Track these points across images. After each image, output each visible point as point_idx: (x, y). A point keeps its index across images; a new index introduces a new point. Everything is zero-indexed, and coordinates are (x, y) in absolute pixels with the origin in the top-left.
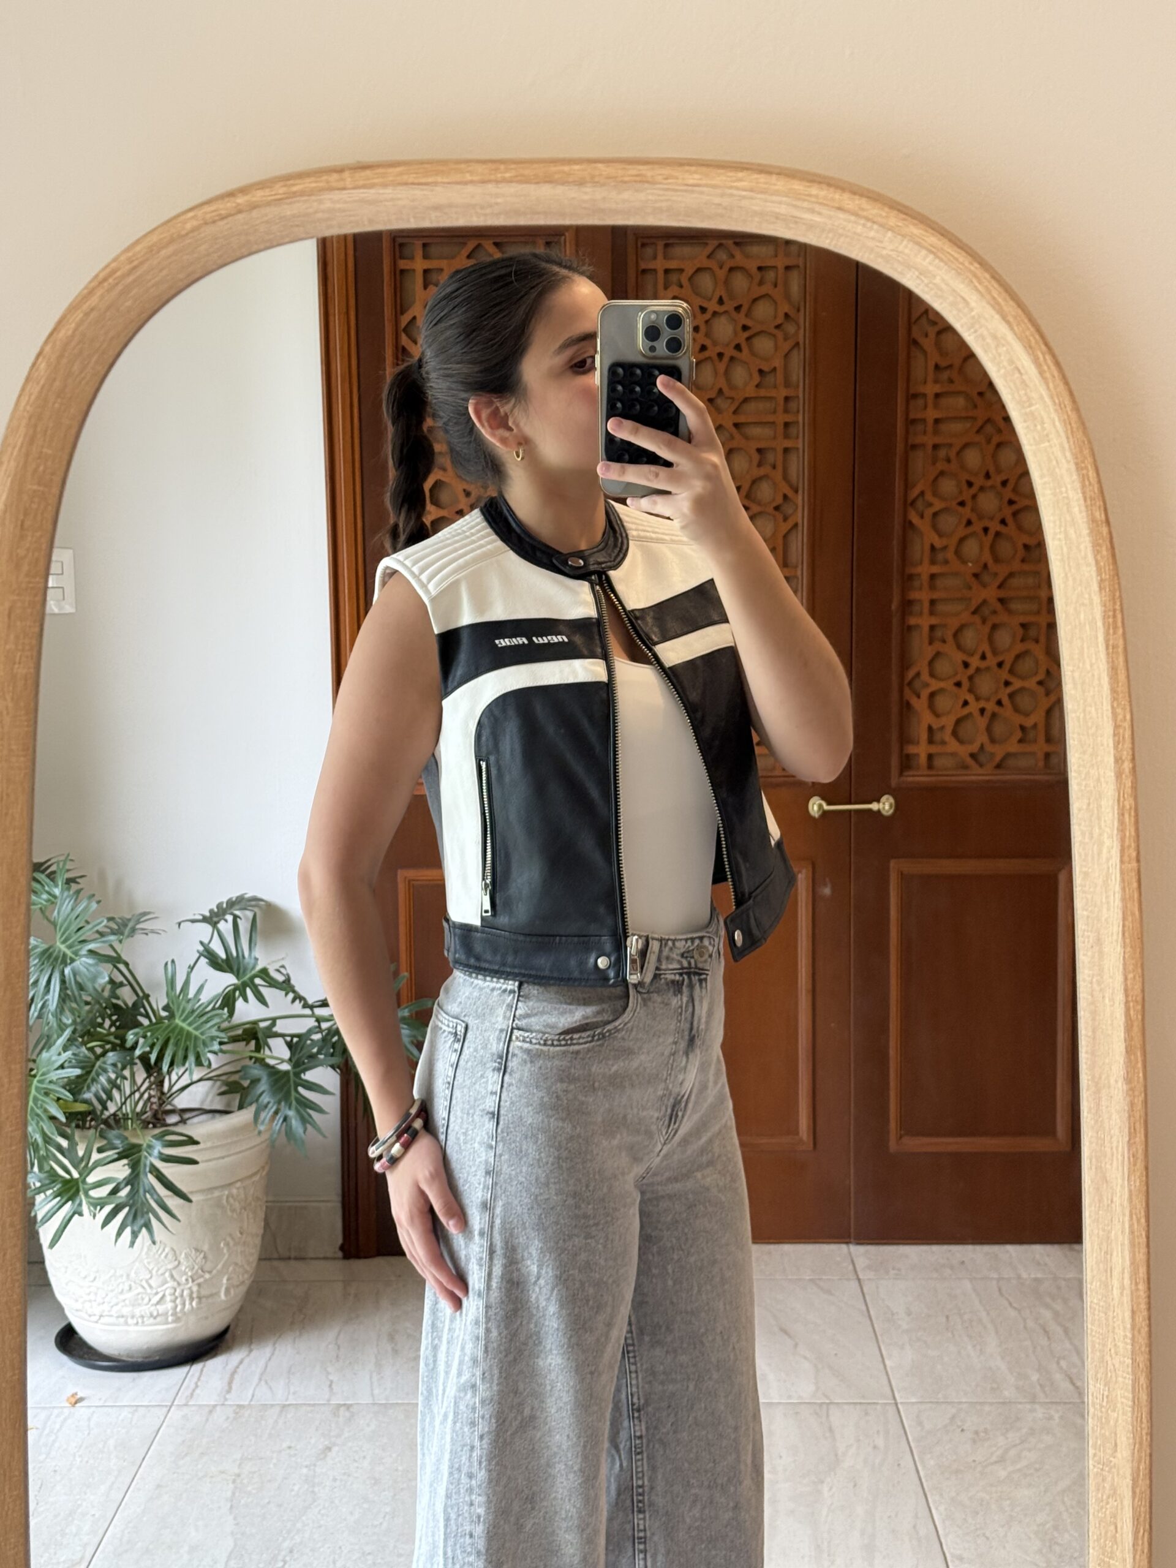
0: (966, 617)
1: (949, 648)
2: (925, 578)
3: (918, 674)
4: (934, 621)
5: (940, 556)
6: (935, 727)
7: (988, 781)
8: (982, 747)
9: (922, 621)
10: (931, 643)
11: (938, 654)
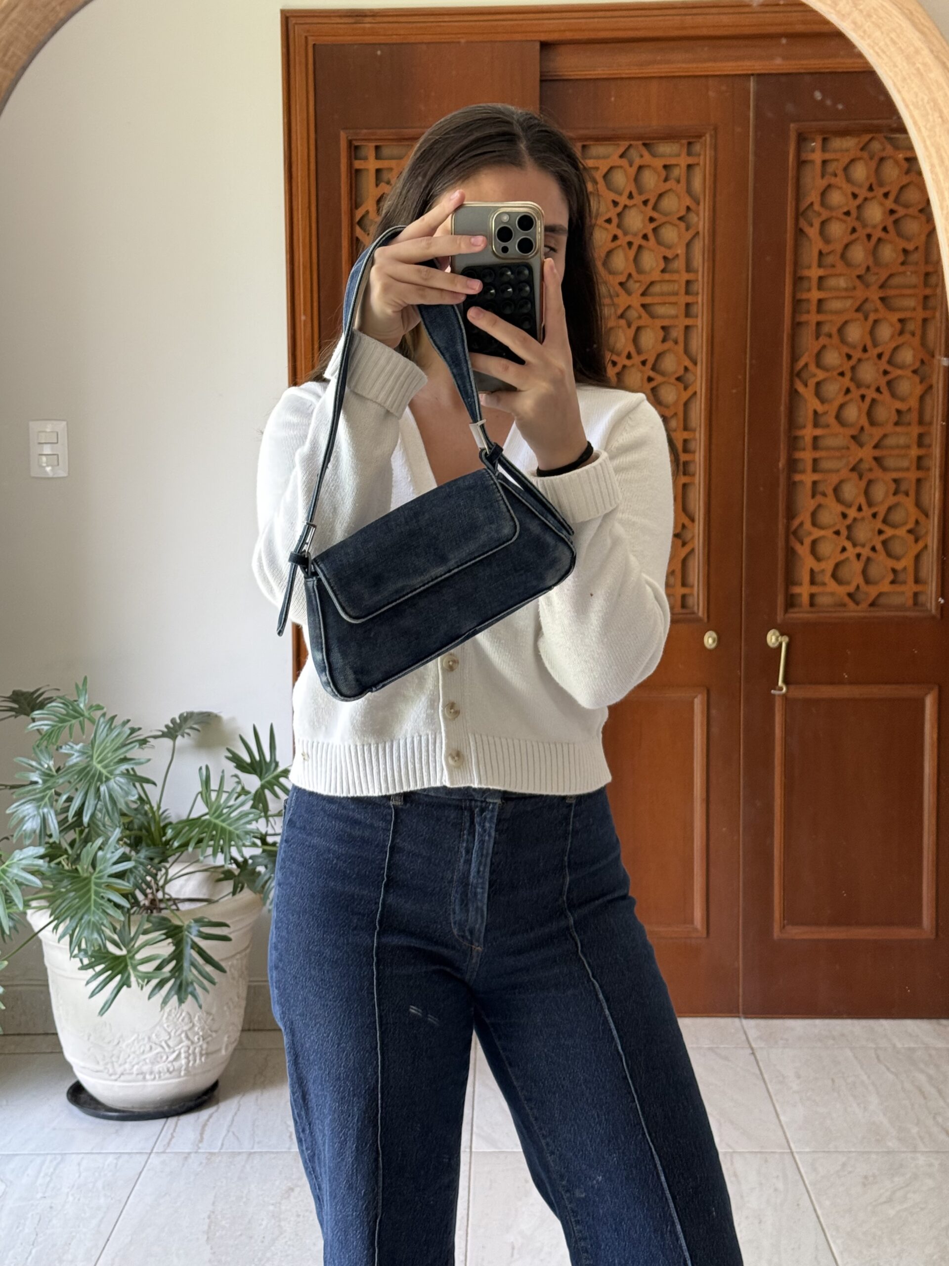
0: (845, 473)
1: (830, 501)
2: (808, 440)
3: (801, 524)
4: (816, 477)
5: (823, 420)
6: (816, 569)
7: (865, 618)
8: (858, 587)
9: (807, 478)
10: (813, 496)
11: (819, 506)
